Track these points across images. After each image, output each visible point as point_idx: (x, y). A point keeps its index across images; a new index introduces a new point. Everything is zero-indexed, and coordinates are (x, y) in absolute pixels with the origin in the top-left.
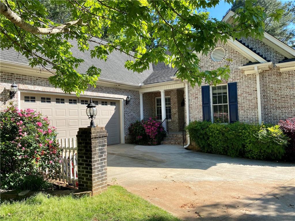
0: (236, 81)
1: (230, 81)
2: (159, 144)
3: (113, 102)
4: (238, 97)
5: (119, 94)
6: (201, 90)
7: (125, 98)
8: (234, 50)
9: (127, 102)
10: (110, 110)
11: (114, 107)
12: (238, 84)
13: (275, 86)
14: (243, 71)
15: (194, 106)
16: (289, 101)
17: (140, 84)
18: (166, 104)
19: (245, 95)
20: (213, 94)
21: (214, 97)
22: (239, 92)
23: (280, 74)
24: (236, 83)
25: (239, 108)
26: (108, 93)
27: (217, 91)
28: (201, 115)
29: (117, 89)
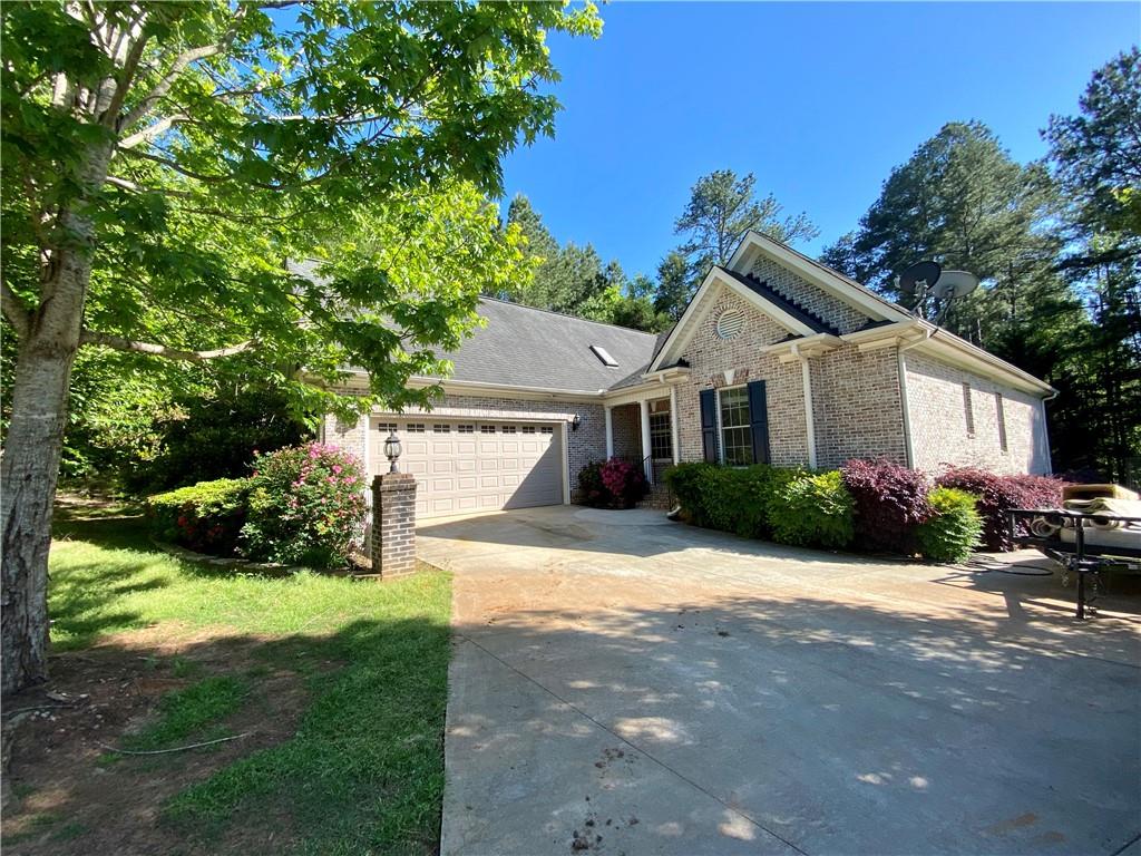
0: (764, 377)
1: (752, 377)
2: (630, 505)
3: (546, 428)
4: (769, 410)
5: (555, 412)
6: (698, 398)
7: (571, 418)
8: (758, 312)
9: (575, 426)
10: (542, 442)
11: (548, 437)
12: (768, 384)
13: (849, 384)
14: (776, 357)
15: (687, 430)
16: (881, 415)
17: (601, 391)
18: (652, 429)
19: (781, 406)
20: (723, 406)
21: (725, 414)
22: (770, 401)
23: (860, 356)
24: (764, 381)
25: (772, 435)
26: (533, 411)
27: (730, 401)
28: (700, 449)
29: (553, 402)
